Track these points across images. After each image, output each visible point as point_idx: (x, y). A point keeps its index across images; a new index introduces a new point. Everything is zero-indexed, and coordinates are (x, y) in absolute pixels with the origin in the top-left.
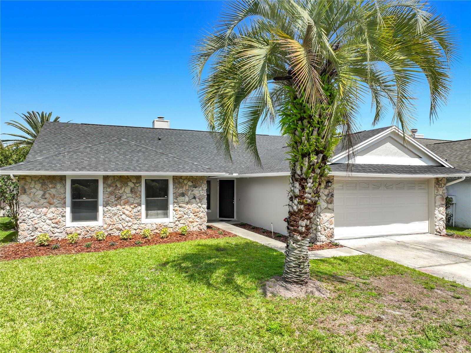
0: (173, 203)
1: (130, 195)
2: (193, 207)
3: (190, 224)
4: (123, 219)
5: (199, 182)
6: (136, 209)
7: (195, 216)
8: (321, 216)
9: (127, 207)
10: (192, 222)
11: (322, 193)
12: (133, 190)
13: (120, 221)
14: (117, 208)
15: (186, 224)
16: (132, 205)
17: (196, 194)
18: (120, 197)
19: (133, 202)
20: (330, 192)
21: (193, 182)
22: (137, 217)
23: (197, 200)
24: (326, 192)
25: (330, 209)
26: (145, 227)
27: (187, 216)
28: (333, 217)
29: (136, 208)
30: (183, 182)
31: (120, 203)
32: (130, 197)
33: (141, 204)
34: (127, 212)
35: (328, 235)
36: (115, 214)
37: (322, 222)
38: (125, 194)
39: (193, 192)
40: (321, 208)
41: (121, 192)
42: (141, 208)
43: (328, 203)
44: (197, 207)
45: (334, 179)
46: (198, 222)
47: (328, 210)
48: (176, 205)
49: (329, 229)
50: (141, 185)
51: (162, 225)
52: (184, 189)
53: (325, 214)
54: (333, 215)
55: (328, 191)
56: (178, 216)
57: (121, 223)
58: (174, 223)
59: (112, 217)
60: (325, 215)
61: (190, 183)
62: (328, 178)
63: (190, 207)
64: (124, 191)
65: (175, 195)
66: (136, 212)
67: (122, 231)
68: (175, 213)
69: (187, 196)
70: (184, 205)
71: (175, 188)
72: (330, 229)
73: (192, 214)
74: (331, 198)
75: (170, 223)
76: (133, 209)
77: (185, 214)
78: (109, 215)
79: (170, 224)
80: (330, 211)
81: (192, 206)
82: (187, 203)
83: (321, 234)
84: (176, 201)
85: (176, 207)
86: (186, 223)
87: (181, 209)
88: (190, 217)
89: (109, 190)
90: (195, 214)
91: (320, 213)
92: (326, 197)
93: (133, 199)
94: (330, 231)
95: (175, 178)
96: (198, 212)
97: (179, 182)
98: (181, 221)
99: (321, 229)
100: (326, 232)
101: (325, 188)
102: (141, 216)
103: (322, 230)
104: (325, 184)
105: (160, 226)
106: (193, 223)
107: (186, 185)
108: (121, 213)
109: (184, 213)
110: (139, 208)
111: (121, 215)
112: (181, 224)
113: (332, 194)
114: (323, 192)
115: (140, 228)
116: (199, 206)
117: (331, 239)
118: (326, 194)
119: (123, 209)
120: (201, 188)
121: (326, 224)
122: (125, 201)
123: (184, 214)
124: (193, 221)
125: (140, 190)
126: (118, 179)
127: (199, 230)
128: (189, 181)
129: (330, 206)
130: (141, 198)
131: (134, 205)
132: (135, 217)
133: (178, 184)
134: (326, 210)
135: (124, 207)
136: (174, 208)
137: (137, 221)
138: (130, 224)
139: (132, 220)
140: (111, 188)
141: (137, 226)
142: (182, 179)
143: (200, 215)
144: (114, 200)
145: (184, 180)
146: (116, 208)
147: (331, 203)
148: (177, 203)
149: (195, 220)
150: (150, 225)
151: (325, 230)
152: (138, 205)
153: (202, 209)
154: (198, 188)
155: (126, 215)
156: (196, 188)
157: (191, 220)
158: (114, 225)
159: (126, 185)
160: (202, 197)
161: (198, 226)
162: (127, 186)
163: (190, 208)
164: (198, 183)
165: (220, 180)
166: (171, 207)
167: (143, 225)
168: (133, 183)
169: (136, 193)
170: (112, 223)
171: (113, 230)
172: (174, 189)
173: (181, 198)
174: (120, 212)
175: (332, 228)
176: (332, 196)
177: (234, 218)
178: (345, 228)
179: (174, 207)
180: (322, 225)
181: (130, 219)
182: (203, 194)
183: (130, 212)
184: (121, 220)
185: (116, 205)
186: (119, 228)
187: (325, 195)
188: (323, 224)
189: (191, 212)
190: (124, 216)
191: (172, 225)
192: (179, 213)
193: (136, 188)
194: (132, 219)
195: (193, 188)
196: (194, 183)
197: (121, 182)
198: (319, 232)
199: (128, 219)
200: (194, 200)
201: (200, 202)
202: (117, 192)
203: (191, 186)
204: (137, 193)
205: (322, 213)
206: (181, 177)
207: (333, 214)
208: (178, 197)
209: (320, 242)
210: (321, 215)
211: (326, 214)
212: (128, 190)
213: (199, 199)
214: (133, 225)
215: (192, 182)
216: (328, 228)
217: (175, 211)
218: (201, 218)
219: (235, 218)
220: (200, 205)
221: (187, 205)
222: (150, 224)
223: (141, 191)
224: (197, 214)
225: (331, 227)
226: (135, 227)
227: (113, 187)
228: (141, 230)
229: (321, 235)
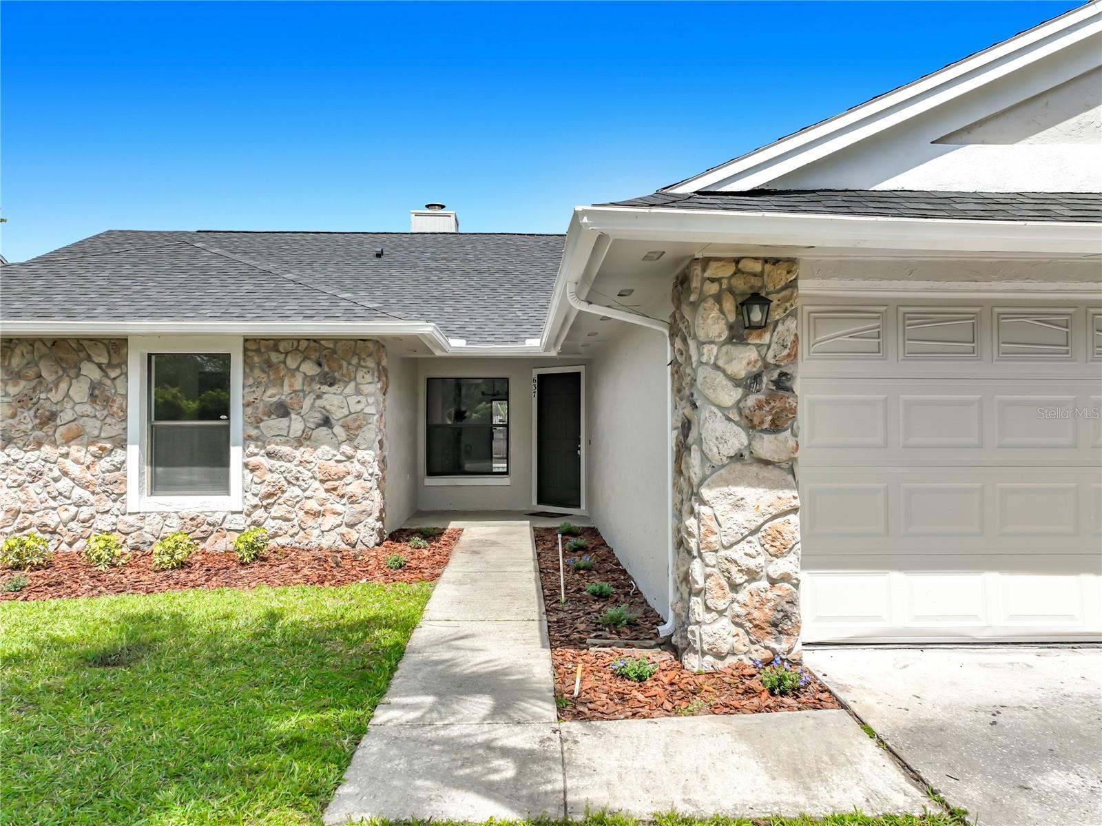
0: (245, 440)
1: (88, 409)
2: (322, 455)
3: (310, 522)
4: (60, 494)
5: (345, 364)
6: (108, 459)
7: (327, 491)
8: (703, 502)
9: (75, 450)
10: (317, 514)
11: (716, 367)
12: (97, 392)
13: (50, 500)
14: (43, 456)
15: (295, 522)
16: (93, 443)
17: (333, 409)
18: (53, 416)
19: (96, 433)
20: (766, 366)
21: (324, 361)
22: (113, 489)
23: (338, 429)
24: (743, 360)
25: (767, 463)
26: (142, 525)
27: (297, 491)
28: (795, 510)
29: (109, 455)
30: (284, 362)
31: (54, 435)
32: (88, 416)
33: (126, 440)
34: (75, 470)
35: (756, 614)
36: (36, 476)
37: (712, 538)
38: (69, 405)
39: (319, 403)
40: (705, 457)
41: (55, 396)
42: (126, 455)
43: (751, 425)
44: (339, 457)
45: (800, 283)
46: (339, 514)
47: (755, 469)
48: (252, 448)
49: (764, 584)
50: (126, 374)
51: (199, 520)
52: (286, 389)
53: (733, 489)
54: (788, 497)
55: (752, 354)
56: (263, 489)
57: (54, 509)
58: (249, 516)
59: (27, 484)
60: (733, 499)
61: (310, 368)
62: (756, 282)
63: (307, 457)
64: (67, 395)
65: (249, 410)
66: (108, 471)
67: (57, 536)
68: (249, 476)
69: (299, 414)
70: (286, 449)
71: (250, 386)
72: (773, 582)
73: (316, 484)
74: (771, 396)
75: (233, 513)
76: (100, 458)
77: (289, 483)
78: (15, 477)
79: (230, 517)
80: (767, 472)
81: (319, 452)
82: (299, 442)
83: (708, 609)
84: (254, 433)
85: (256, 455)
86: (293, 516)
87: (272, 462)
88: (308, 493)
89: (13, 390)
90: (330, 484)
91: (701, 484)
92: (740, 391)
93: (98, 424)
94: (770, 595)
95: (253, 345)
96: (340, 479)
97: (269, 364)
98: (276, 507)
99: (707, 577)
100: (743, 596)
101: (729, 341)
102: (126, 485)
103: (711, 583)
104: (732, 318)
105: (194, 523)
106: (320, 520)
107: (293, 376)
108: (56, 473)
109: (285, 478)
110: (118, 456)
111: (56, 480)
112: (274, 518)
113: (783, 374)
114: (721, 363)
115: (120, 527)
116: (343, 454)
117: (773, 645)
118: (743, 374)
119: (60, 459)
120: (352, 385)
121: (737, 553)
122: (69, 430)
123: (285, 483)
124: (322, 509)
125: (124, 392)
126: (44, 350)
127: (343, 546)
128: (306, 358)
129: (767, 446)
130: (125, 419)
131: (99, 445)
132: (103, 488)
133: (264, 372)
134: (738, 466)
135: (64, 450)
136: (247, 460)
137: (111, 504)
138: (85, 512)
139: (92, 499)
140: (23, 383)
141: (110, 521)
142: (278, 351)
143: (349, 490)
144: (30, 426)
145: (287, 354)
146: (37, 453)
147: (775, 428)
148: (259, 440)
149: (328, 506)
150: (159, 518)
151: (735, 587)
152: (115, 447)
153: (355, 467)
154: (342, 384)
155: (73, 480)
156: (331, 385)
157: (313, 505)
158: (31, 512)
159: (72, 373)
160: (355, 420)
161: (338, 530)
162: (78, 375)
163: (311, 459)
164: (341, 367)
165: (539, 376)
166: (236, 454)
167: (131, 520)
168: (99, 366)
169: (108, 402)
170: (24, 507)
171: (26, 532)
172: (247, 390)
173: (275, 424)
174: (51, 470)
175: (785, 578)
176: (783, 383)
177: (578, 506)
178: (896, 577)
179: (248, 456)
180: (710, 558)
181: (86, 494)
182: (359, 407)
183: (88, 467)
184: (54, 498)
185: (39, 445)
186: (46, 525)
187: (731, 378)
188: (723, 553)
189: (314, 478)
190: (65, 484)
191: (241, 522)
192: (269, 477)
193: (108, 382)
194: (93, 493)
195: (321, 383)
196: (326, 369)
197: (59, 361)
198: (698, 594)
199: (78, 492)
200: (324, 431)
201: (350, 439)
202: (43, 396)
203: (312, 379)
204: (114, 401)
205: (709, 487)
206: (274, 343)
207: (788, 494)
208: (262, 420)
209: (704, 654)
210: (706, 493)
211: (740, 491)
212: (79, 391)
213: (346, 427)
214: (98, 516)
215: (320, 365)
216: (752, 575)
217: (252, 471)
218: (353, 500)
219: (583, 506)
220: (346, 448)
221: (296, 448)
222: (158, 513)
223: (125, 396)
224: (336, 483)
225: (779, 567)
226: (104, 523)
227: (25, 378)
228: (127, 534)
229: (709, 617)
